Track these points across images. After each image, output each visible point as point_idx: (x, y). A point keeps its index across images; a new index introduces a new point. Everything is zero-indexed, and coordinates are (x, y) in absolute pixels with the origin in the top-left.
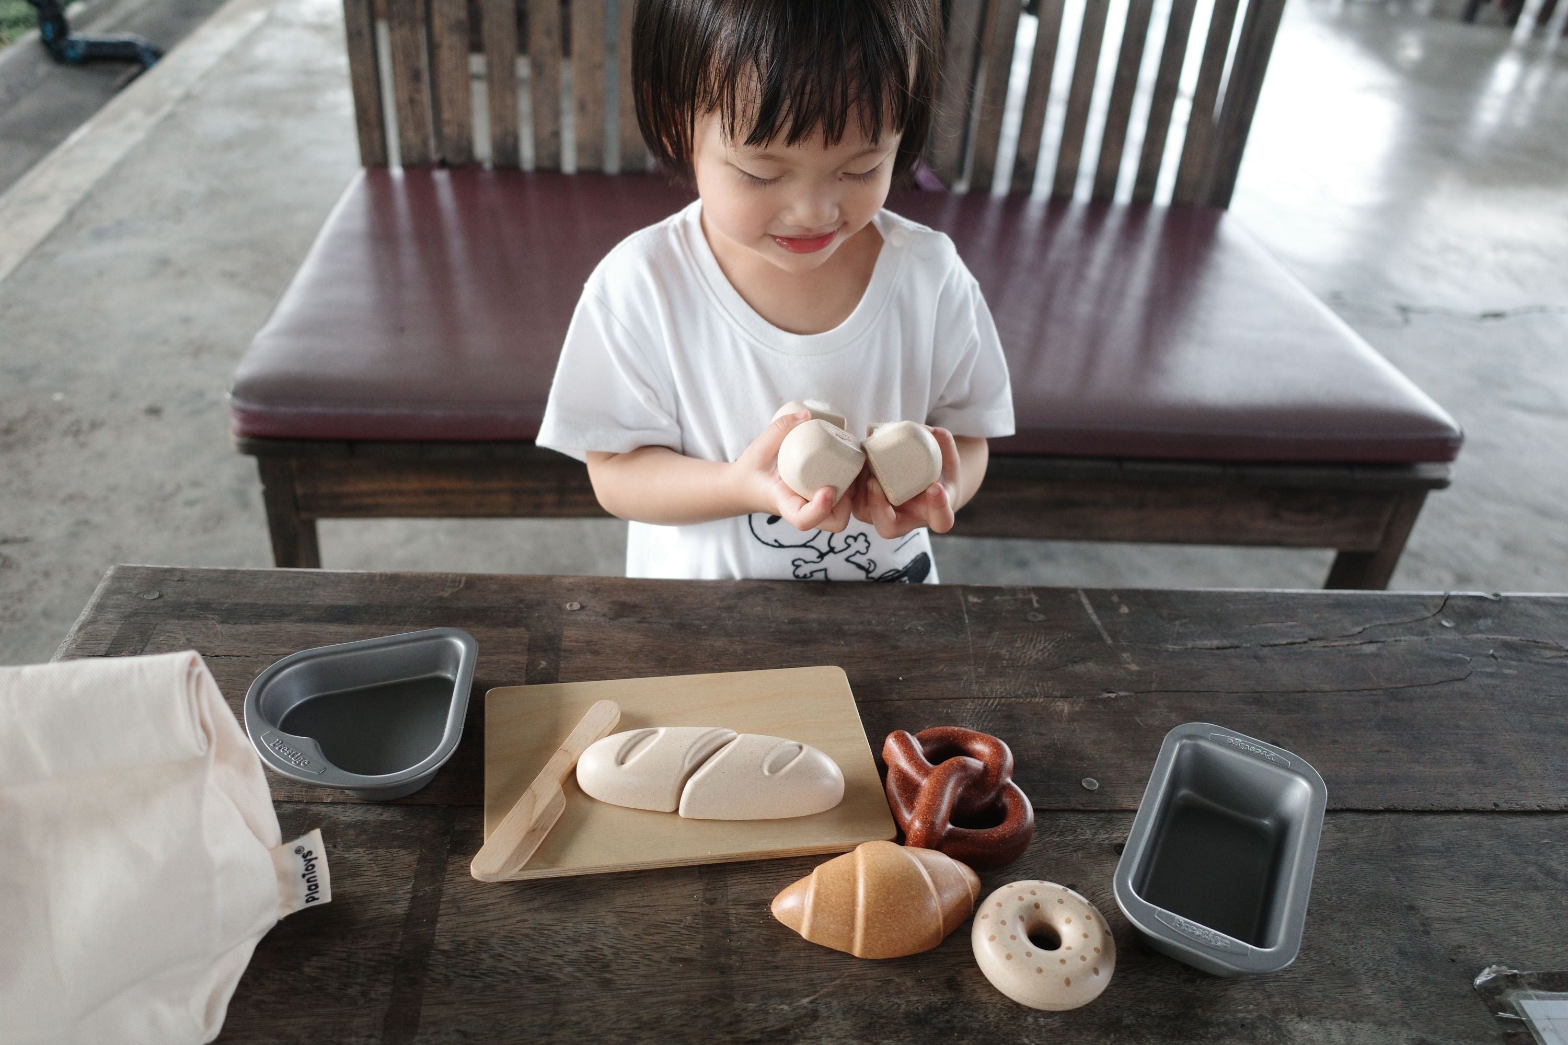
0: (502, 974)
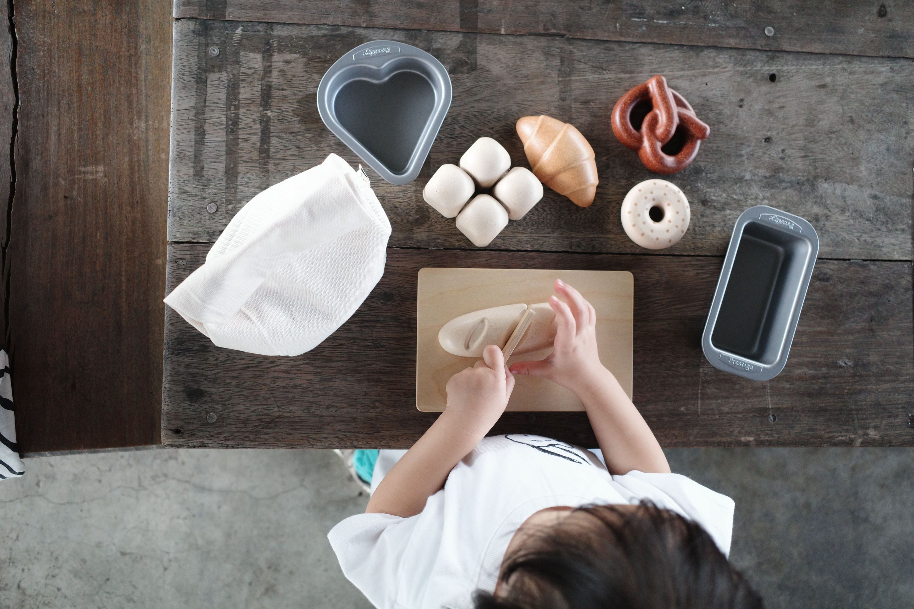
0: (465, 137)
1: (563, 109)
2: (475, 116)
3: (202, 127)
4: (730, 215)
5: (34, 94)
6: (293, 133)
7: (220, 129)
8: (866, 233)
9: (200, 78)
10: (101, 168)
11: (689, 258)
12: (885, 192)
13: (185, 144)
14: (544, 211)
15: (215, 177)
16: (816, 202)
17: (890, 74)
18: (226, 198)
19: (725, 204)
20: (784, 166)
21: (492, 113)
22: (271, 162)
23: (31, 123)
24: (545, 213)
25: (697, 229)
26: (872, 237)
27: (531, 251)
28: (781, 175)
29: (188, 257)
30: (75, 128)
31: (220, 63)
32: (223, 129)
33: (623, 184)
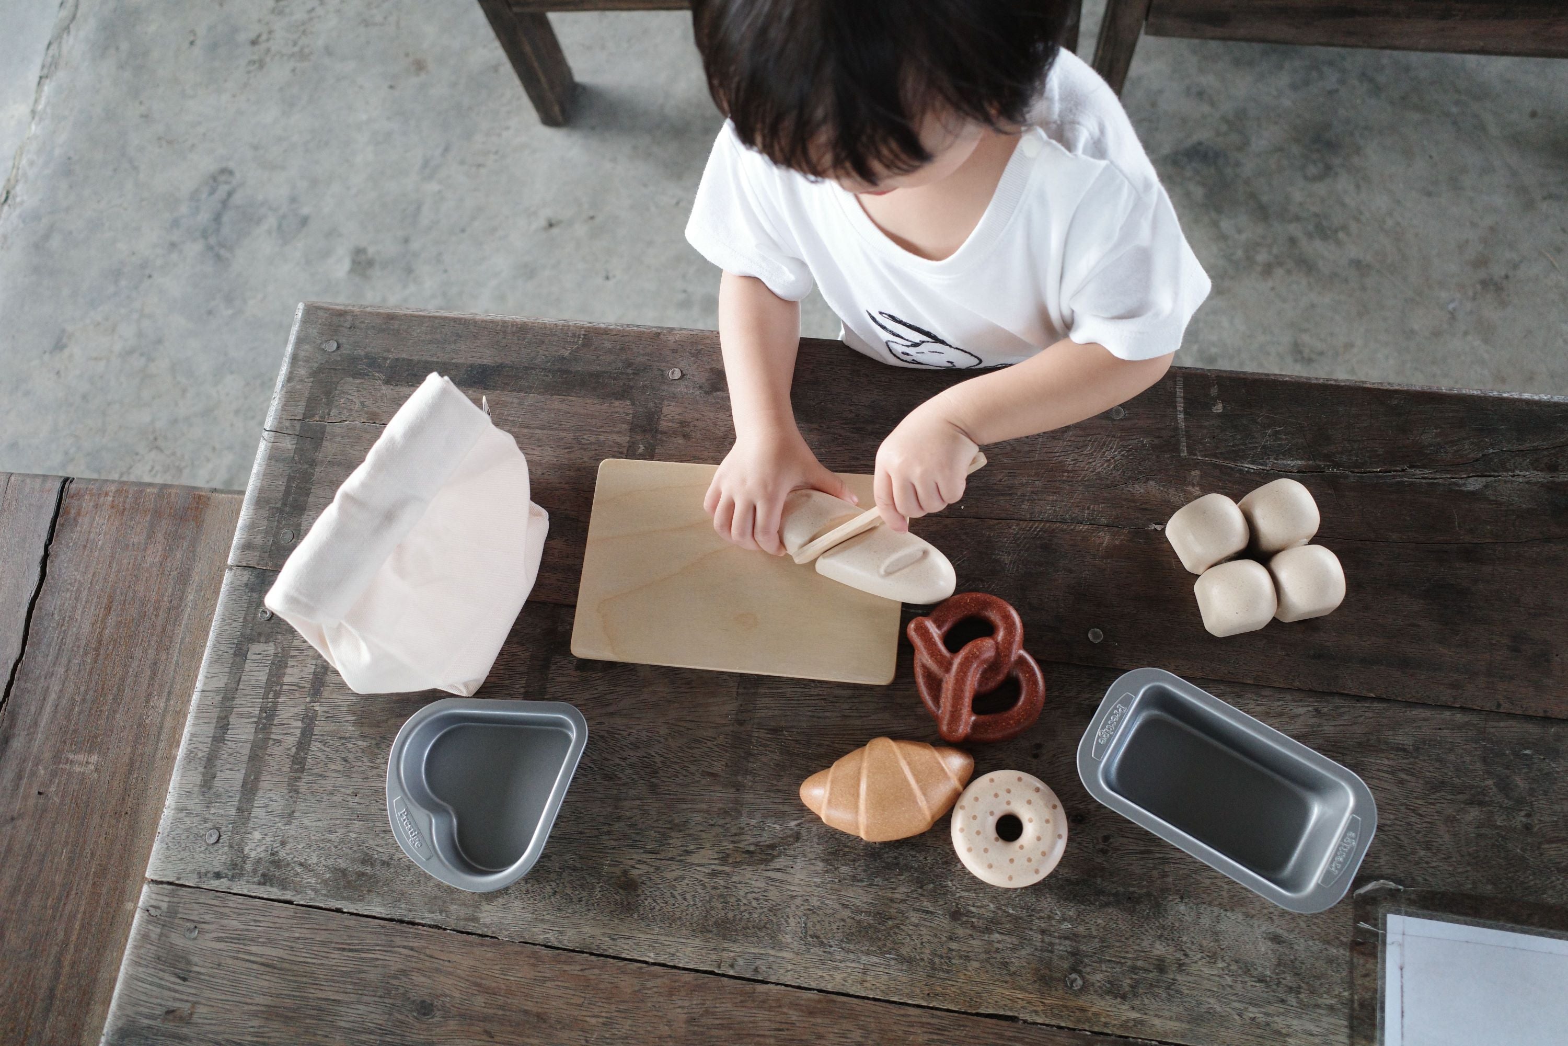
1: (739, 738)
2: (602, 737)
3: (226, 717)
4: (999, 942)
5: (44, 647)
6: (344, 738)
7: (248, 723)
8: (1255, 1005)
9: (241, 649)
10: (94, 758)
11: (918, 1011)
12: (1297, 930)
13: (199, 739)
14: (685, 899)
15: (228, 792)
16: (1160, 937)
17: (1313, 720)
18: (235, 823)
19: (992, 922)
20: (1106, 865)
21: (629, 735)
22: (306, 777)
23: (29, 685)
24: (686, 903)
25: (937, 960)
26: (1267, 1014)
27: (654, 964)
28: (1099, 880)
29: (164, 906)
30: (78, 699)
31: (270, 631)
32: (252, 723)
33: (818, 868)
